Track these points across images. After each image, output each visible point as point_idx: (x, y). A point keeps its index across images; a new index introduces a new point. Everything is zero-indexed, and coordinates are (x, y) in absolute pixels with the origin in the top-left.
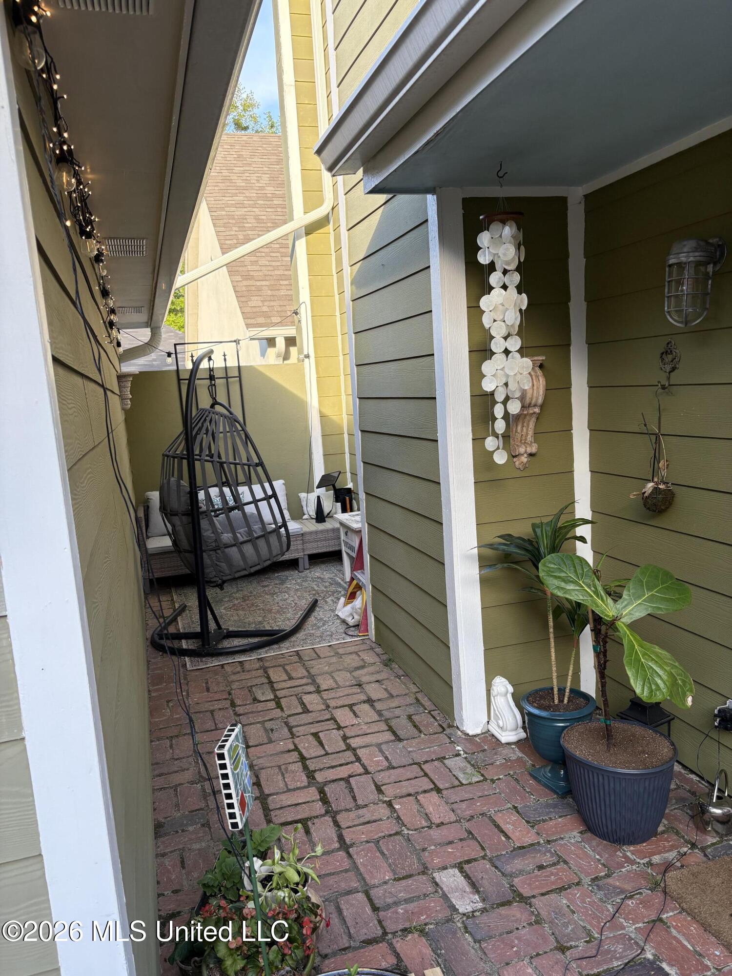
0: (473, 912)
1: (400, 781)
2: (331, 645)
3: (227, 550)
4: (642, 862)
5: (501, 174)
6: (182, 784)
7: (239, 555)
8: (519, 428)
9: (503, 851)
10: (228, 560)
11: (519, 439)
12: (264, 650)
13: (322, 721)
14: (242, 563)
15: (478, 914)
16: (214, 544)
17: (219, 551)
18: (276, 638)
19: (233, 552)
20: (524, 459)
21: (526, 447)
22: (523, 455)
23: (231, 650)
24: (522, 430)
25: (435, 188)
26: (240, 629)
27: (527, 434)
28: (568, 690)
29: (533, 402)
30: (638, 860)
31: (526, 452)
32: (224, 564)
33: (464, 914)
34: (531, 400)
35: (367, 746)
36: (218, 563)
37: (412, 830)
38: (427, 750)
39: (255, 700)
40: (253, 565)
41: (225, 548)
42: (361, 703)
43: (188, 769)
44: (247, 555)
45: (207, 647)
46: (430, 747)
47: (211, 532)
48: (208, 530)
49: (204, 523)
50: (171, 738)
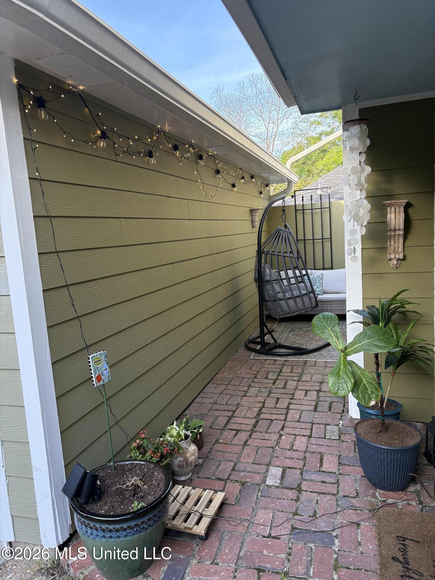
0: (272, 486)
1: (297, 428)
2: (326, 361)
3: (280, 302)
4: (380, 499)
5: (356, 98)
6: (206, 403)
7: (286, 305)
8: (392, 243)
9: (313, 470)
10: (281, 307)
11: (393, 250)
12: (291, 357)
13: (288, 394)
14: (287, 309)
15: (273, 487)
16: (273, 298)
17: (276, 302)
18: (300, 351)
19: (283, 303)
20: (395, 262)
21: (395, 255)
22: (393, 259)
23: (276, 353)
24: (395, 245)
25: (341, 106)
26: (290, 345)
27: (398, 247)
28: (386, 400)
29: (397, 227)
30: (379, 497)
31: (395, 258)
32: (279, 309)
33: (267, 485)
34: (395, 227)
35: (297, 410)
36: (276, 308)
37: (280, 449)
38: (324, 419)
39: (267, 378)
40: (294, 311)
41: (279, 300)
42: (314, 390)
43: (213, 398)
44: (290, 306)
45: (263, 349)
46: (326, 418)
47: (272, 291)
48: (271, 290)
49: (268, 287)
50: (217, 385)
